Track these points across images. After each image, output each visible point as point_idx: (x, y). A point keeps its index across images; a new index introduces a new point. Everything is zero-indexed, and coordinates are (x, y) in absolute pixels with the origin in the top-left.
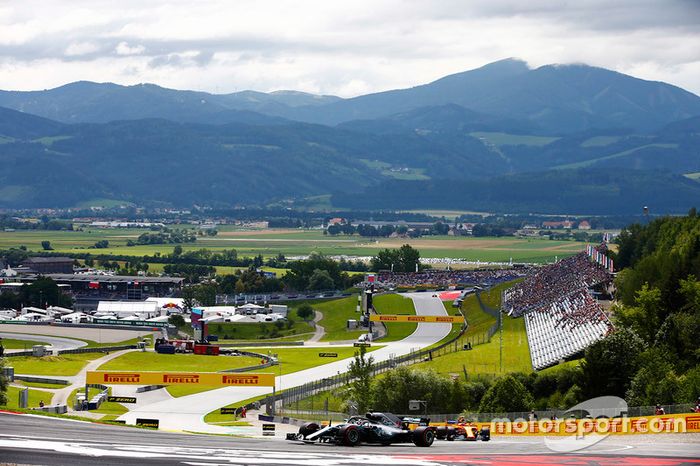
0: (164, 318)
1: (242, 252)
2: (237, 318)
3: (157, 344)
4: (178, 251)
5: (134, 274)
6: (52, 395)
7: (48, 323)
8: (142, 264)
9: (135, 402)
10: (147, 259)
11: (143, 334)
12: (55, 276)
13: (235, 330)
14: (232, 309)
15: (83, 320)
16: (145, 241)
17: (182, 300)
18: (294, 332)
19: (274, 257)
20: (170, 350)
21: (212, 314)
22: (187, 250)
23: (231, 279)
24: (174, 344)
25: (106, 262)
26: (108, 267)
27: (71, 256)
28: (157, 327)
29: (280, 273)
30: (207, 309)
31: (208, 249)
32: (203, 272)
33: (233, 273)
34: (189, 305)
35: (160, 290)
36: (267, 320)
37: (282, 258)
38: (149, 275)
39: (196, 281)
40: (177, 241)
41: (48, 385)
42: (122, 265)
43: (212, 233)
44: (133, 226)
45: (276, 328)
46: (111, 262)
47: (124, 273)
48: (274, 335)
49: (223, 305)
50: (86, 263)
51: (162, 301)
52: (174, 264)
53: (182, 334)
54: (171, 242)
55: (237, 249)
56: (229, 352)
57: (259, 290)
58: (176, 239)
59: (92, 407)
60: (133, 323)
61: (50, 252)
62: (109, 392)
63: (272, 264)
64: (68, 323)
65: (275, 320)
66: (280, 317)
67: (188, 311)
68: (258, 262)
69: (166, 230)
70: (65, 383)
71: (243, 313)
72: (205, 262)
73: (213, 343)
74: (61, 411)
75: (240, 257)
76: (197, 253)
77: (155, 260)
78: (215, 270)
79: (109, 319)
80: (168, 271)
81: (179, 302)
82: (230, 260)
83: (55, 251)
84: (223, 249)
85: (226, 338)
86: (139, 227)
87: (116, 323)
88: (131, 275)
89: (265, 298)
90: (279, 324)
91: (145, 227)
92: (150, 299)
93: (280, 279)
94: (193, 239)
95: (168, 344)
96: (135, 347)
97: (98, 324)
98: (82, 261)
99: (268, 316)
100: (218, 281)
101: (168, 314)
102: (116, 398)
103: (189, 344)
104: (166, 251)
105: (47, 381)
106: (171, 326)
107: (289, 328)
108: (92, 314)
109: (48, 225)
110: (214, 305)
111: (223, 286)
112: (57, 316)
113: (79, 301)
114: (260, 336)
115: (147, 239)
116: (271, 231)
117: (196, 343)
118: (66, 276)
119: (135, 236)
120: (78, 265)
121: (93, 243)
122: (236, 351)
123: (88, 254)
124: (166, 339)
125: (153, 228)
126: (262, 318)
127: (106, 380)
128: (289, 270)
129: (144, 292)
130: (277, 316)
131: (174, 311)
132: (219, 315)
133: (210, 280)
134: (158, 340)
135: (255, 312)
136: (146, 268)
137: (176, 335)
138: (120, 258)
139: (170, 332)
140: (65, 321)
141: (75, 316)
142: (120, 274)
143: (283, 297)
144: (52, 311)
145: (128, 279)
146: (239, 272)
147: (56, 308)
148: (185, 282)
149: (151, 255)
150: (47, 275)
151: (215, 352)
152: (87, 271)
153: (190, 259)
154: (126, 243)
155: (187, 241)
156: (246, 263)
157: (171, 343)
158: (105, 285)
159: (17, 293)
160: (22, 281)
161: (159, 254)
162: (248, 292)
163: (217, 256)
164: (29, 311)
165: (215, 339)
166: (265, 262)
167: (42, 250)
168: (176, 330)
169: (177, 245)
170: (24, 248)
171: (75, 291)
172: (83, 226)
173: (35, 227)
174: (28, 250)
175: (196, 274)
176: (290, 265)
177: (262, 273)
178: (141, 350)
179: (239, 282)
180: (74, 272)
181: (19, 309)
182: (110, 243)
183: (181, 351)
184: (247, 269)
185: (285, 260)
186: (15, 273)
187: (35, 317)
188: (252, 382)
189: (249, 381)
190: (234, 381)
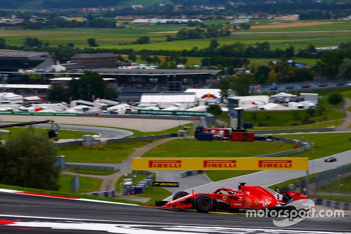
0: (202, 107)
1: (275, 44)
2: (271, 106)
3: (196, 133)
4: (214, 44)
5: (174, 67)
6: (101, 181)
7: (97, 115)
8: (181, 58)
9: (177, 186)
10: (186, 53)
11: (183, 123)
12: (101, 71)
13: (268, 118)
14: (265, 98)
15: (128, 111)
16: (184, 36)
17: (219, 90)
18: (325, 119)
19: (304, 47)
20: (210, 138)
21: (247, 103)
22: (222, 43)
23: (264, 71)
24: (213, 131)
25: (148, 57)
26: (149, 61)
27: (115, 52)
28: (195, 116)
29: (311, 63)
30: (242, 99)
31: (242, 42)
32: (237, 64)
33: (266, 64)
34: (224, 94)
35: (199, 81)
36: (300, 107)
37: (312, 49)
38: (188, 68)
39: (231, 72)
40: (213, 35)
41: (96, 172)
42: (162, 58)
43: (245, 27)
44: (171, 23)
45: (308, 115)
46: (152, 57)
47: (164, 67)
48: (306, 121)
49: (257, 94)
50: (130, 58)
51: (200, 92)
52: (210, 57)
53: (220, 122)
54: (208, 37)
55: (270, 41)
56: (263, 139)
57: (291, 80)
58: (213, 34)
59: (138, 191)
60: (174, 112)
61: (95, 48)
62: (154, 178)
63: (302, 55)
64: (114, 114)
65: (306, 108)
66: (312, 104)
67: (225, 101)
68: (289, 53)
69: (202, 25)
71: (276, 101)
72: (239, 55)
73: (249, 131)
74: (110, 196)
75: (273, 49)
76: (233, 46)
77: (193, 53)
78: (249, 62)
79: (152, 110)
80: (205, 64)
81: (216, 92)
82: (262, 51)
83: (100, 48)
84: (255, 42)
85: (261, 125)
86: (177, 23)
87: (158, 114)
88: (171, 68)
89: (297, 87)
90: (311, 111)
91: (183, 23)
92: (189, 90)
93: (311, 69)
94: (228, 34)
95: (207, 132)
96: (175, 135)
97: (140, 114)
98: (125, 56)
99: (300, 104)
100: (252, 72)
101: (206, 104)
102: (160, 182)
103: (226, 131)
104: (203, 45)
105: (96, 168)
106: (209, 115)
107: (320, 115)
108: (136, 105)
109: (93, 23)
110: (248, 95)
111: (257, 76)
112: (104, 108)
113: (124, 93)
114: (293, 122)
115: (185, 34)
116: (301, 24)
117: (233, 129)
118: (112, 71)
119: (174, 32)
120: (121, 59)
121: (135, 40)
122: (270, 137)
123: (131, 50)
124: (205, 127)
125: (190, 24)
126: (294, 106)
127: (150, 166)
128: (319, 60)
129: (184, 84)
130: (309, 104)
131: (212, 101)
132: (254, 103)
133: (244, 71)
134: (197, 128)
135: (287, 100)
136: (184, 62)
137: (214, 123)
138: (161, 53)
139: (208, 120)
140: (111, 112)
141: (121, 108)
142: (161, 68)
143: (314, 86)
144: (99, 103)
145: (168, 73)
146: (271, 64)
147: (103, 100)
148: (222, 73)
149: (189, 48)
150: (94, 70)
151: (251, 138)
152: (130, 65)
153: (226, 52)
154: (165, 39)
155: (222, 35)
156: (278, 54)
157: (210, 131)
158: (147, 78)
159: (66, 87)
160: (70, 76)
161: (196, 48)
162: (280, 81)
163: (250, 48)
164: (78, 104)
165: (250, 126)
166: (296, 53)
167: (88, 47)
168: (214, 118)
169: (213, 39)
170: (71, 45)
171: (120, 85)
172: (126, 23)
173: (81, 25)
174: (75, 47)
175: (232, 66)
176: (320, 54)
177: (293, 64)
178: (181, 138)
179: (272, 73)
180: (118, 66)
181: (68, 102)
182: (151, 39)
183: (219, 139)
184: (279, 60)
185: (315, 50)
186: (64, 69)
187: (84, 109)
188: (286, 166)
189: (283, 165)
190: (269, 166)
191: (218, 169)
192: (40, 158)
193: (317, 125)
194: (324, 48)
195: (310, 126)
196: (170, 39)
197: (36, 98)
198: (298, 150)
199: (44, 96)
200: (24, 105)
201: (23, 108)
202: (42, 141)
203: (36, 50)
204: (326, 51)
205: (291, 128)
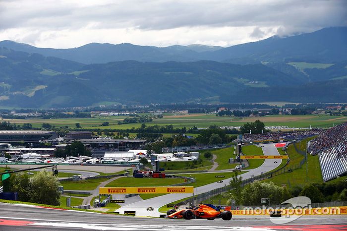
0: (137, 160)
1: (177, 126)
2: (174, 159)
3: (134, 173)
4: (144, 126)
6: (83, 200)
7: (80, 164)
8: (126, 133)
9: (124, 202)
10: (128, 131)
11: (127, 168)
12: (82, 141)
13: (173, 165)
14: (171, 155)
15: (97, 162)
16: (127, 121)
18: (202, 166)
19: (191, 128)
20: (141, 176)
21: (161, 157)
22: (148, 125)
23: (171, 140)
24: (143, 173)
25: (108, 133)
26: (108, 135)
27: (91, 130)
28: (134, 165)
29: (195, 136)
30: (158, 155)
31: (158, 125)
32: (156, 136)
33: (171, 137)
34: (149, 153)
35: (135, 146)
36: (189, 160)
37: (195, 128)
38: (129, 139)
39: (153, 141)
40: (143, 121)
41: (80, 195)
42: (116, 134)
43: (160, 117)
44: (121, 115)
45: (193, 164)
46: (110, 133)
47: (117, 138)
48: (193, 167)
49: (167, 153)
50: (98, 134)
51: (136, 152)
52: (141, 133)
53: (147, 168)
54: (140, 122)
55: (173, 125)
56: (170, 176)
57: (185, 145)
58: (143, 120)
60: (122, 163)
61: (80, 128)
62: (111, 198)
63: (191, 131)
64: (89, 164)
65: (193, 160)
66: (195, 158)
67: (149, 156)
68: (184, 131)
69: (137, 116)
70: (89, 194)
71: (176, 156)
72: (157, 132)
73: (162, 172)
74: (87, 208)
75: (175, 128)
76: (153, 127)
77: (132, 131)
78: (162, 136)
79: (110, 161)
80: (139, 136)
81: (145, 152)
82: (169, 130)
83: (82, 128)
84: (165, 125)
85: (169, 169)
86: (124, 115)
87: (114, 163)
88: (121, 139)
89: (188, 148)
90: (195, 162)
91: (126, 115)
92: (130, 151)
93: (195, 139)
94: (151, 120)
96: (123, 175)
97: (105, 164)
98: (96, 133)
99: (189, 158)
100: (164, 141)
101: (140, 158)
102: (115, 201)
103: (150, 173)
104: (138, 126)
105: (80, 193)
106: (141, 164)
107: (200, 164)
108: (102, 159)
109: (78, 115)
110: (162, 153)
111: (166, 143)
112: (84, 161)
113: (95, 153)
114: (186, 168)
115: (128, 121)
116: (188, 115)
117: (154, 172)
118: (88, 141)
119: (122, 119)
120: (94, 134)
121: (101, 124)
122: (174, 176)
123: (99, 129)
124: (139, 170)
125: (131, 115)
126: (186, 159)
127: (109, 192)
128: (199, 134)
129: (127, 147)
130: (194, 158)
131: (142, 156)
132: (165, 158)
133: (160, 140)
134: (134, 171)
135: (183, 156)
136: (128, 135)
137: (144, 168)
138: (115, 131)
139: (140, 167)
140: (88, 163)
141: (93, 160)
142: (115, 139)
143: (196, 148)
144: (81, 158)
145: (118, 141)
146: (174, 136)
147: (84, 156)
148: (148, 141)
149: (130, 128)
150: (78, 140)
151: (163, 176)
152: (98, 137)
153: (150, 130)
154: (117, 123)
155: (148, 121)
156: (177, 131)
157: (141, 172)
158: (108, 144)
159: (64, 150)
160: (66, 144)
161: (134, 128)
162: (179, 146)
163: (163, 128)
164: (70, 158)
165: (163, 170)
166: (187, 130)
167: (76, 128)
168: (144, 166)
169: (143, 123)
170: (67, 127)
171: (93, 148)
172: (96, 115)
173: (72, 116)
174: (69, 128)
175: (153, 138)
176: (199, 132)
177: (186, 136)
178: (126, 176)
179: (174, 141)
180: (92, 138)
181: (65, 158)
182: (109, 123)
183: (146, 177)
184: (178, 134)
185: (197, 130)
186: (63, 140)
187: (73, 161)
188: (182, 191)
189: (180, 190)
190: (173, 191)
191: (146, 193)
192: (50, 187)
193: (198, 169)
194: (202, 128)
195: (195, 170)
196: (120, 123)
197: (48, 155)
198: (188, 182)
199: (52, 154)
200: (41, 159)
201: (41, 161)
202: (51, 178)
203: (48, 130)
204: (203, 130)
205: (185, 171)
